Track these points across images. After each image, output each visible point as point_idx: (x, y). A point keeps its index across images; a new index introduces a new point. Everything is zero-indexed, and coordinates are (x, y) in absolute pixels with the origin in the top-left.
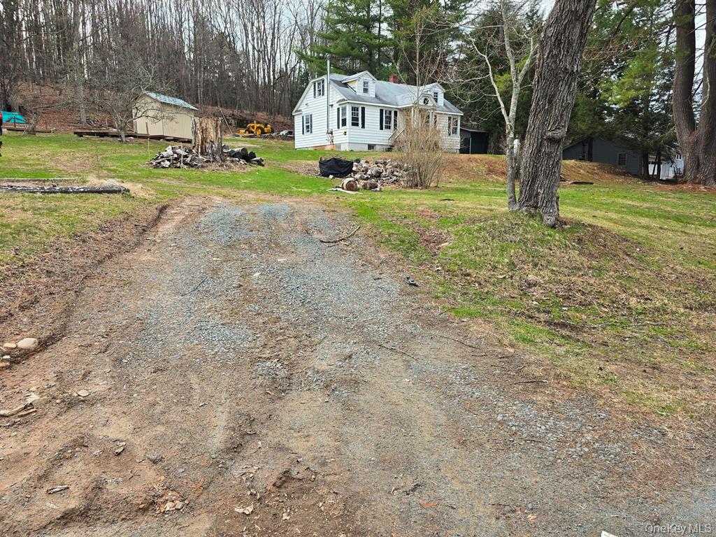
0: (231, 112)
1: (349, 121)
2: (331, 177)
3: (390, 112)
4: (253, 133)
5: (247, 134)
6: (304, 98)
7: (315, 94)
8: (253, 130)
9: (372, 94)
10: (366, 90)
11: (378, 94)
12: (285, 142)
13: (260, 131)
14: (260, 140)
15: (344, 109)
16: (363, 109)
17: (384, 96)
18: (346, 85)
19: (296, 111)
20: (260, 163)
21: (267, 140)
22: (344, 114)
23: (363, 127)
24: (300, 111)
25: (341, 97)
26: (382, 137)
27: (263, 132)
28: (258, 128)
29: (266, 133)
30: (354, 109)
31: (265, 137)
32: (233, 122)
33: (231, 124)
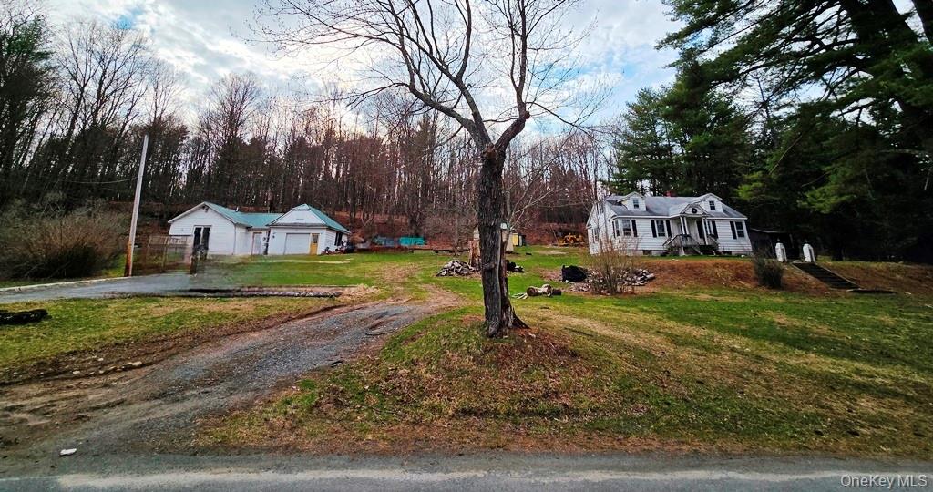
1: (622, 233)
2: (567, 281)
3: (662, 222)
6: (592, 215)
7: (598, 212)
9: (642, 208)
10: (637, 206)
11: (650, 207)
15: (617, 223)
16: (634, 222)
17: (656, 209)
18: (620, 204)
19: (588, 225)
20: (520, 270)
22: (617, 227)
23: (636, 235)
24: (591, 225)
25: (613, 214)
26: (658, 244)
30: (625, 222)
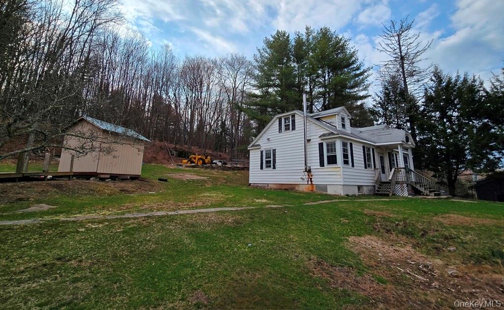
0: (174, 146)
1: (341, 158)
3: (369, 149)
4: (194, 162)
5: (189, 164)
6: (264, 133)
7: (280, 129)
8: (194, 160)
9: (348, 130)
10: (343, 126)
12: (225, 172)
13: (201, 161)
14: (202, 170)
15: (330, 144)
16: (351, 144)
18: (318, 120)
19: (253, 146)
21: (209, 170)
22: (331, 150)
23: (353, 165)
24: (259, 145)
25: (325, 131)
26: (367, 178)
27: (204, 163)
28: (199, 159)
29: (206, 164)
30: (344, 145)
31: (207, 168)
32: (175, 153)
33: (173, 155)
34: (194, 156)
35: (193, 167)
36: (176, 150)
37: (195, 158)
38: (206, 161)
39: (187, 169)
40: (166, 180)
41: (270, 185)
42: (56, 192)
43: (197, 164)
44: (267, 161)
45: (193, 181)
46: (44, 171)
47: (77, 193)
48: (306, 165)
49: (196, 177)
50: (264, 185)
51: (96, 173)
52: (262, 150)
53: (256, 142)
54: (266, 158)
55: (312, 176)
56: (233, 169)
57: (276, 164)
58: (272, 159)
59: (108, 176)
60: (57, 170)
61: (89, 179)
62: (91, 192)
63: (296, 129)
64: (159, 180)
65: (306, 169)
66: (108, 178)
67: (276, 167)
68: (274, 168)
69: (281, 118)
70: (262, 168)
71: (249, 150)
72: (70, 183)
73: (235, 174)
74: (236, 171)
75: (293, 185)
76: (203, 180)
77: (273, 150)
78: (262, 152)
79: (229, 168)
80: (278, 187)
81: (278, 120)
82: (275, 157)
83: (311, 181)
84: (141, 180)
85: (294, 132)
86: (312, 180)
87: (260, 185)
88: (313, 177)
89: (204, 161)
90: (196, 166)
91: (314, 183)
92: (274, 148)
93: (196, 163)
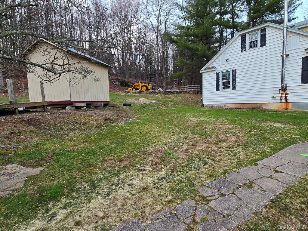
4: (138, 89)
5: (135, 91)
6: (220, 54)
7: (243, 47)
13: (145, 88)
19: (207, 68)
24: (214, 67)
27: (147, 89)
28: (143, 86)
29: (149, 90)
31: (151, 93)
32: (118, 84)
33: (116, 84)
34: (138, 84)
35: (139, 93)
36: (118, 81)
37: (138, 86)
38: (149, 87)
39: (135, 95)
40: (130, 105)
41: (227, 105)
42: (33, 132)
43: (142, 90)
44: (223, 83)
45: (150, 104)
46: (11, 102)
47: (62, 129)
48: (282, 82)
49: (149, 101)
50: (220, 105)
51: (70, 101)
52: (218, 72)
53: (210, 65)
54: (223, 79)
55: (287, 94)
56: (173, 93)
57: (237, 84)
58: (231, 80)
59: (84, 104)
60: (29, 101)
61: (64, 108)
62: (77, 126)
63: (267, 45)
64: (124, 105)
65: (282, 87)
66: (84, 107)
67: (237, 87)
68: (234, 88)
69: (245, 35)
70: (218, 89)
71: (202, 74)
72: (48, 116)
73: (176, 97)
74: (175, 95)
75: (259, 105)
76: (157, 104)
77: (233, 71)
78: (218, 74)
79: (169, 92)
80: (239, 106)
81: (240, 38)
82: (236, 78)
83: (286, 99)
84: (111, 106)
85: (263, 48)
86: (288, 98)
87: (215, 105)
88: (289, 94)
89: (147, 87)
90: (141, 92)
91: (289, 101)
92: (234, 69)
93: (140, 89)
